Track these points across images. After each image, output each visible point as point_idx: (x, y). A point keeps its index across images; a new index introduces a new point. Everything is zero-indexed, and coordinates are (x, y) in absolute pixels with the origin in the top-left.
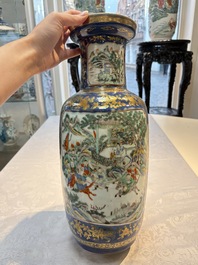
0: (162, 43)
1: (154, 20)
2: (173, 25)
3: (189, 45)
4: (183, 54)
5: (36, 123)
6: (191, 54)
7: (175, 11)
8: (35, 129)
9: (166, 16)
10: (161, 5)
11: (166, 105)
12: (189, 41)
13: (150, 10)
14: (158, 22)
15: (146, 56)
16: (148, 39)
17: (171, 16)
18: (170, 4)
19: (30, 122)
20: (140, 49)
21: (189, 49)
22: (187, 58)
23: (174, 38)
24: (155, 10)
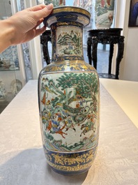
0: (104, 31)
1: (99, 15)
2: (111, 18)
3: (122, 32)
4: (118, 38)
5: (19, 86)
6: (123, 37)
7: (112, 8)
8: (19, 89)
9: (107, 12)
10: (103, 4)
11: (107, 72)
12: (122, 29)
13: (96, 8)
14: (101, 16)
15: (94, 39)
16: (95, 27)
17: (109, 12)
18: (109, 4)
19: (15, 85)
20: (90, 35)
21: (122, 35)
22: (120, 40)
23: (112, 27)
24: (99, 9)
